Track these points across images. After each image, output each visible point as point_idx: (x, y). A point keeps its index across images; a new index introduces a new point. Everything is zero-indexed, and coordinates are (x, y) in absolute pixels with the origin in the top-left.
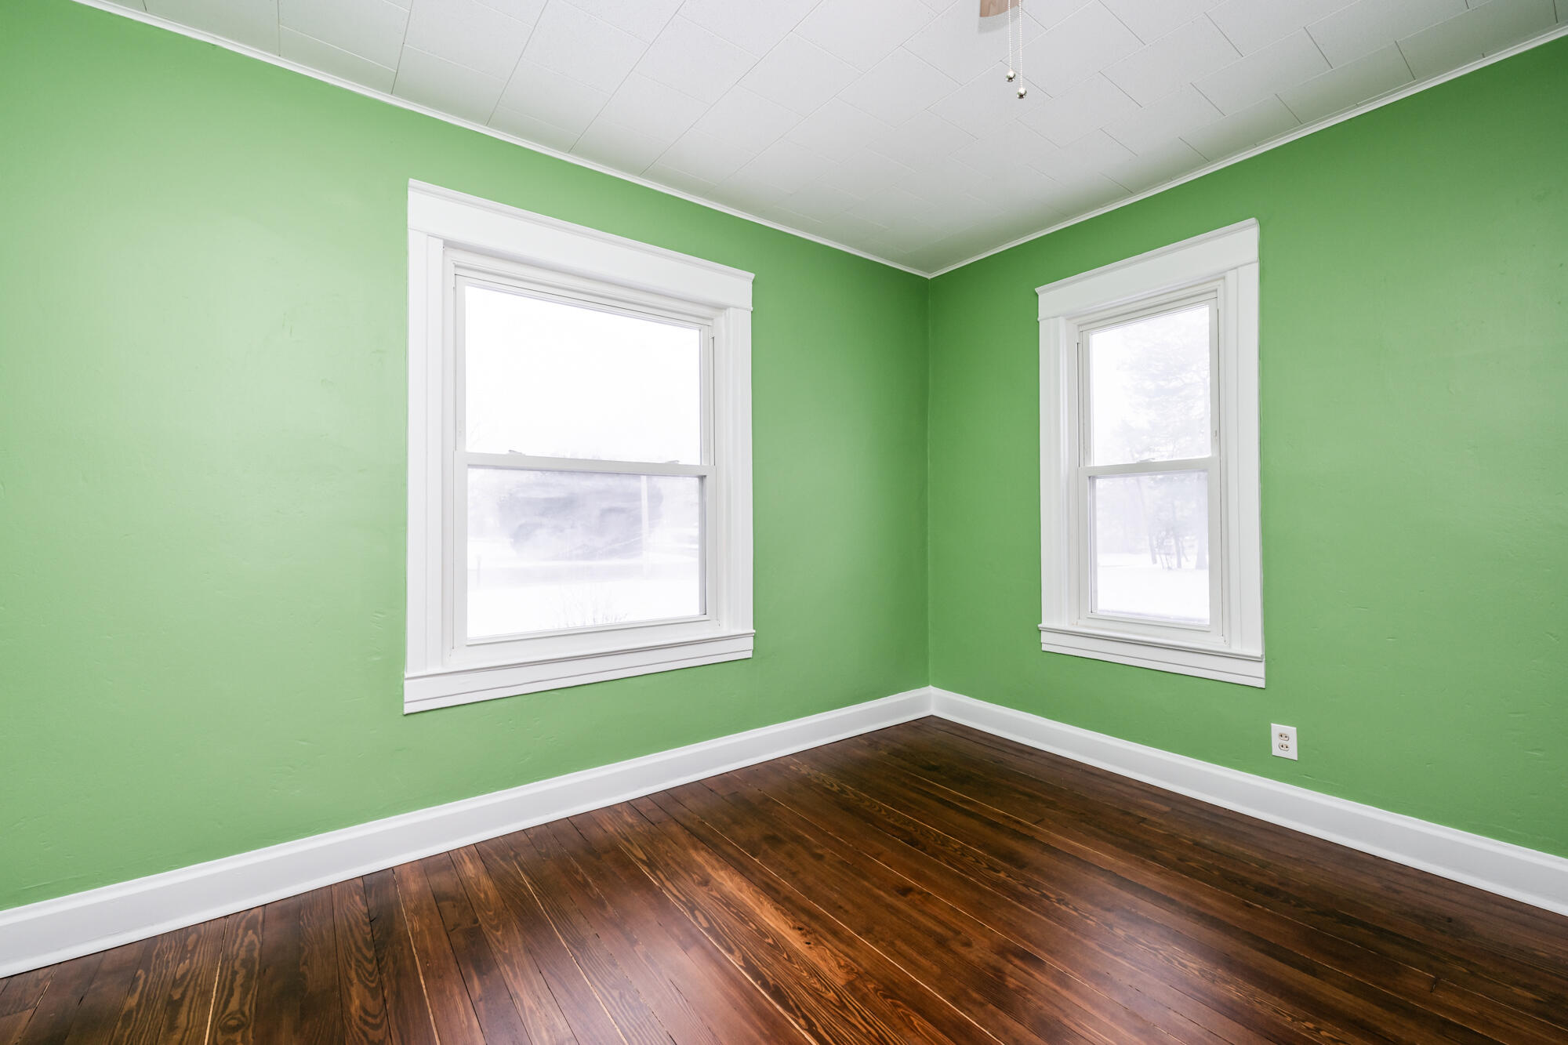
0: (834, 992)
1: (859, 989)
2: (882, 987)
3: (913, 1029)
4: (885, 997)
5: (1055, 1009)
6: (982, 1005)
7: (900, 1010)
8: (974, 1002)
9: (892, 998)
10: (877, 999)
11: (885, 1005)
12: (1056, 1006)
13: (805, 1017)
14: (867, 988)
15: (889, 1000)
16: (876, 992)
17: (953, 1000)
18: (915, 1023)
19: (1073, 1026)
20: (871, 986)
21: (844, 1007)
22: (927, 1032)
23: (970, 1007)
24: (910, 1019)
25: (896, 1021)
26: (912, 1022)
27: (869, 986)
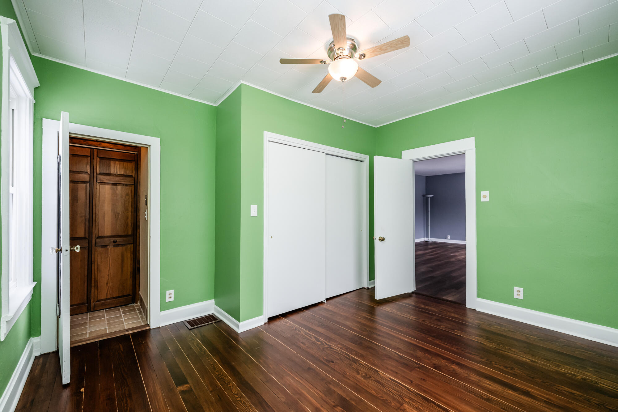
0: (406, 401)
1: (397, 402)
2: (389, 404)
3: (374, 390)
4: (386, 400)
5: (325, 399)
6: (351, 399)
7: (380, 396)
8: (354, 400)
9: (384, 400)
10: (389, 399)
11: (385, 397)
12: (324, 400)
13: (411, 392)
14: (394, 403)
15: (384, 399)
16: (390, 401)
17: (361, 400)
18: (374, 392)
19: (321, 394)
20: (393, 404)
21: (400, 396)
22: (370, 389)
23: (355, 398)
24: (376, 392)
25: (380, 392)
26: (375, 392)
27: (394, 404)
